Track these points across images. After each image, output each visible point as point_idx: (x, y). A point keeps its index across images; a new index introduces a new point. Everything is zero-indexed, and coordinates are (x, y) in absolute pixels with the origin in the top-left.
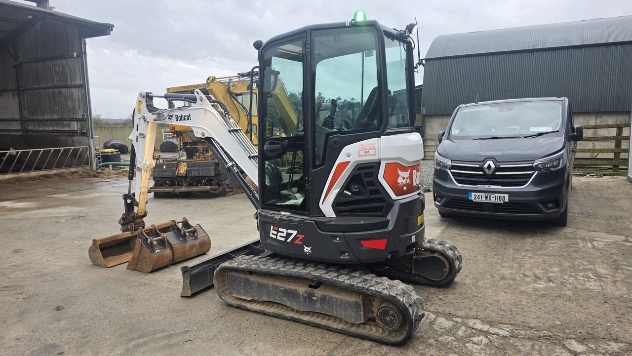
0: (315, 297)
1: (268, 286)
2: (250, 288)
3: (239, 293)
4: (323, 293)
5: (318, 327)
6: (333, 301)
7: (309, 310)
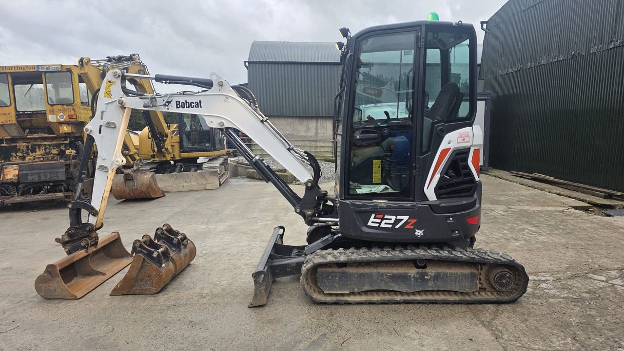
0: (427, 276)
1: (371, 275)
2: (347, 281)
3: (332, 288)
4: (437, 271)
5: (436, 303)
6: (447, 276)
7: (421, 289)
